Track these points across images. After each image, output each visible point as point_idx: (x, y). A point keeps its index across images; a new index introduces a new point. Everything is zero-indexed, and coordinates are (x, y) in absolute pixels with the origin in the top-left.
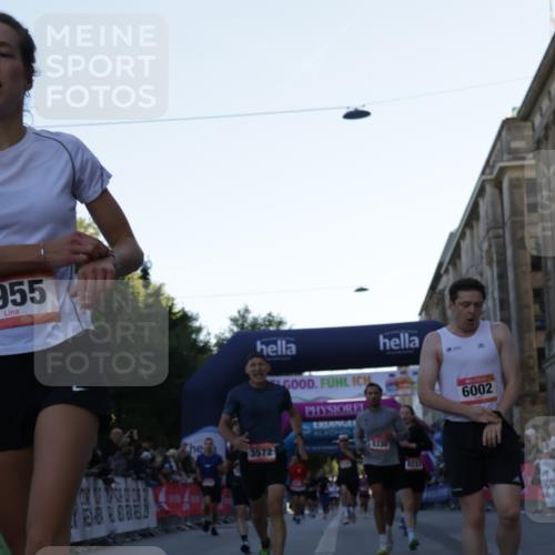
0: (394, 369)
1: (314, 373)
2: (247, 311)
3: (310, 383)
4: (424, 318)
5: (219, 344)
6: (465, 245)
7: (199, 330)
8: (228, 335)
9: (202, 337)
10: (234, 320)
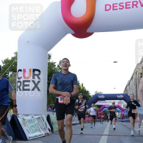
0: (119, 101)
1: (107, 101)
2: (97, 91)
3: (106, 102)
4: (124, 93)
5: (93, 96)
6: (131, 82)
7: (90, 93)
8: (94, 94)
9: (90, 95)
10: (95, 92)
